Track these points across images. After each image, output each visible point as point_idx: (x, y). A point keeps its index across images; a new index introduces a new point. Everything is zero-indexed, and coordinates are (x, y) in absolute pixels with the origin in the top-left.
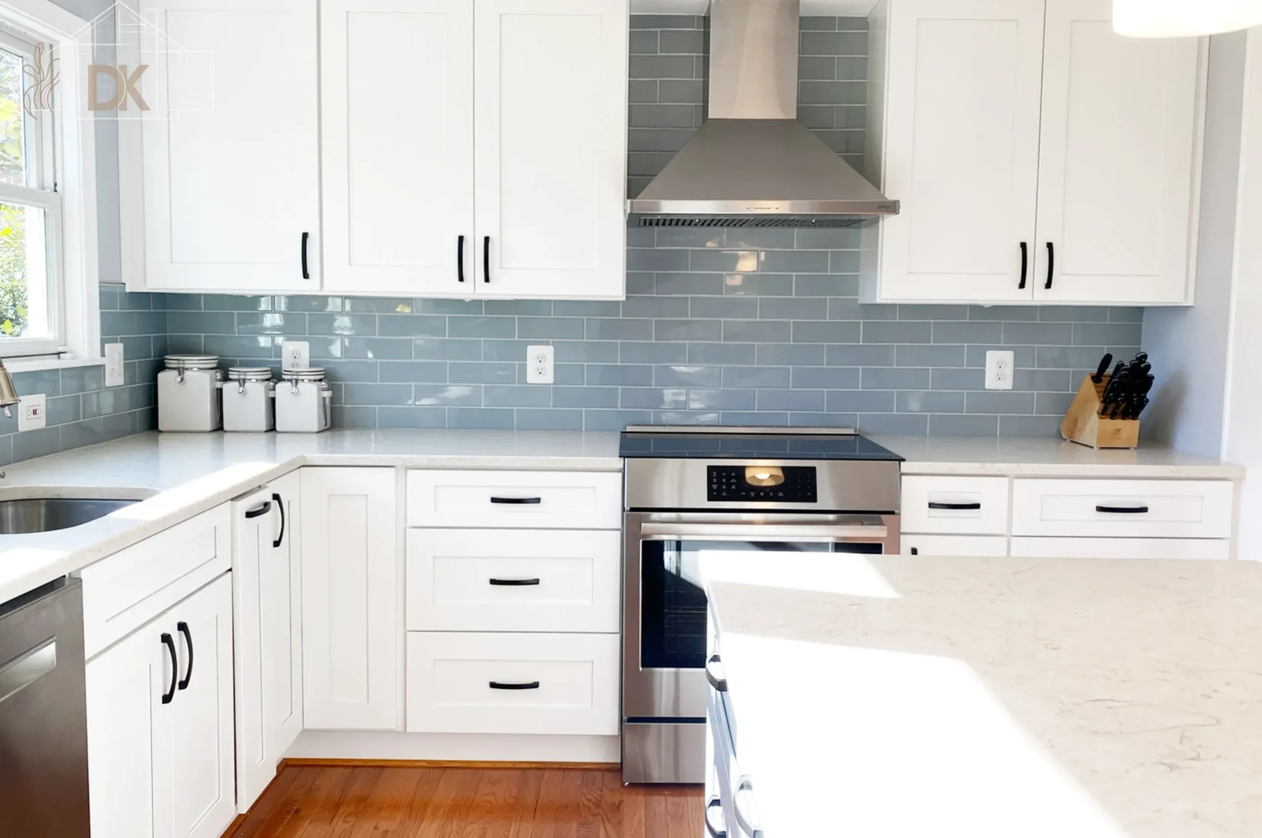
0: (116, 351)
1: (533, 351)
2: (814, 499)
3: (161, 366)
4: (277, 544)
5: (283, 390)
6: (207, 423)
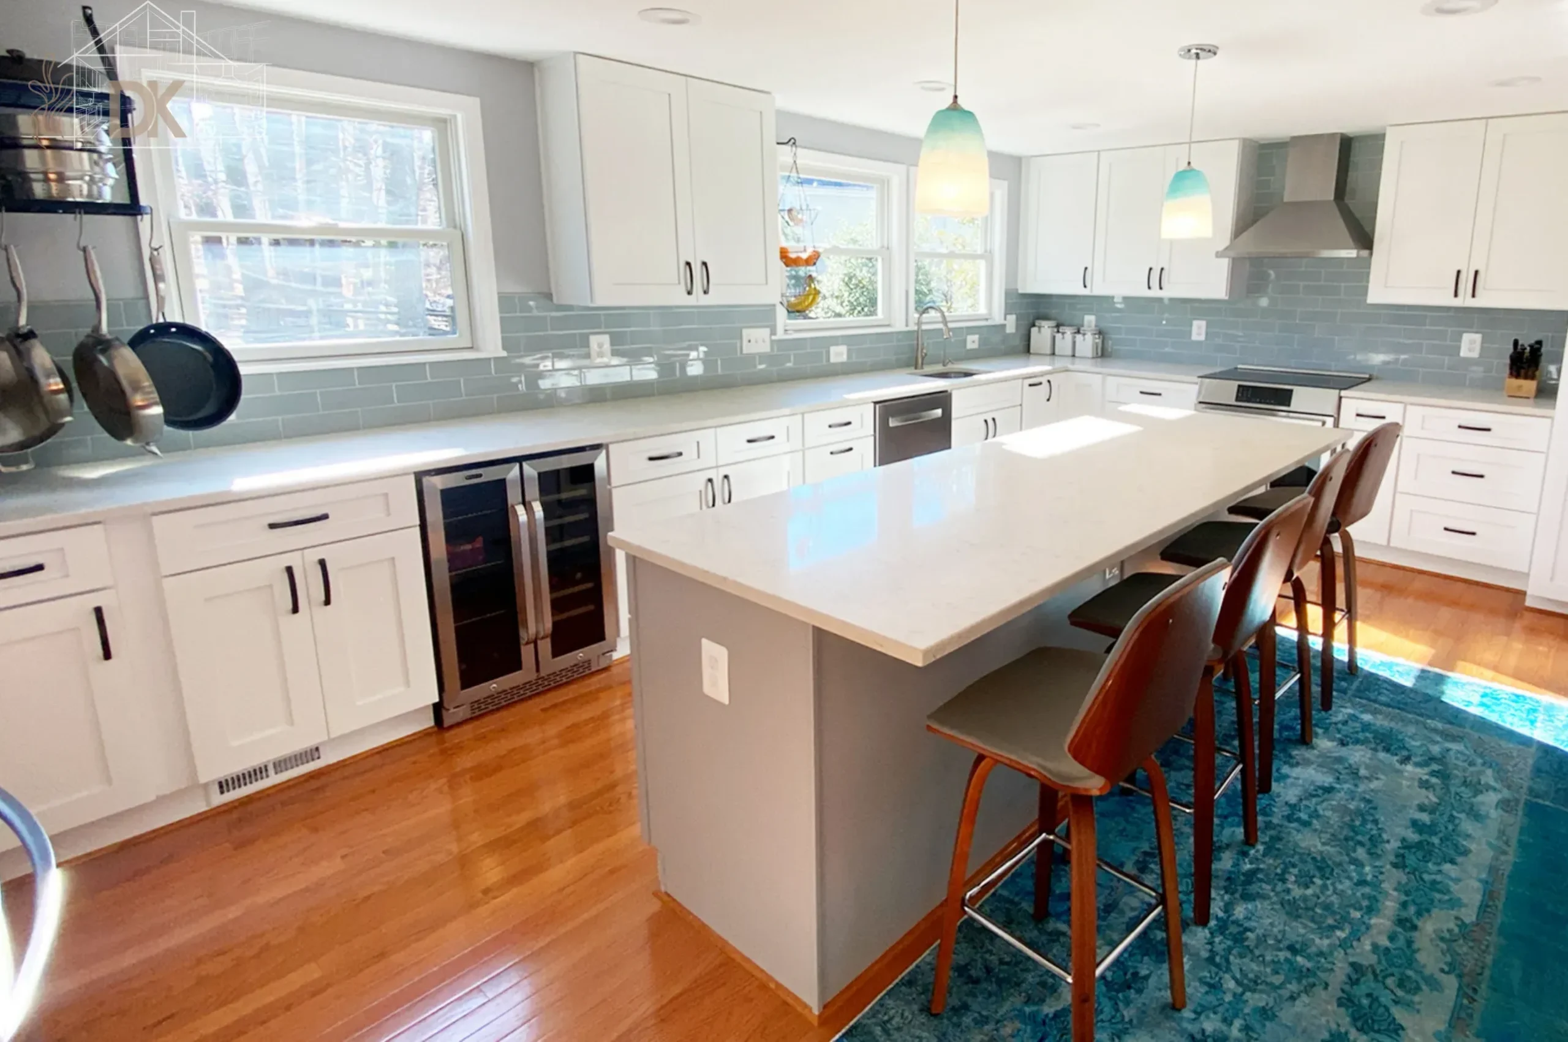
0: (1012, 318)
1: (1195, 323)
2: (1289, 405)
3: (1034, 325)
4: (1048, 400)
5: (1079, 337)
6: (1048, 351)
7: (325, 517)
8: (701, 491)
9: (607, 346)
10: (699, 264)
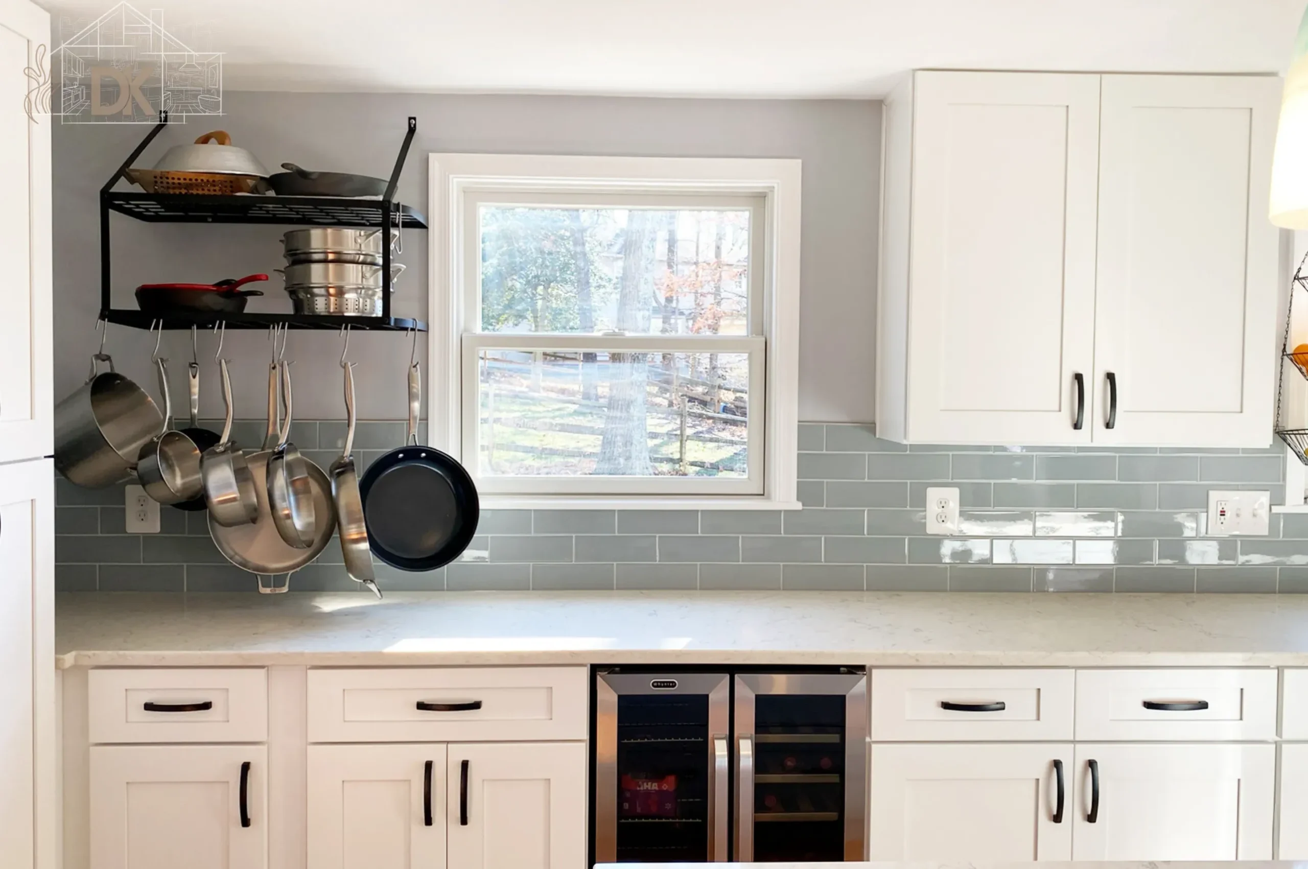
7: (476, 706)
8: (1038, 780)
9: (954, 505)
10: (1100, 378)
